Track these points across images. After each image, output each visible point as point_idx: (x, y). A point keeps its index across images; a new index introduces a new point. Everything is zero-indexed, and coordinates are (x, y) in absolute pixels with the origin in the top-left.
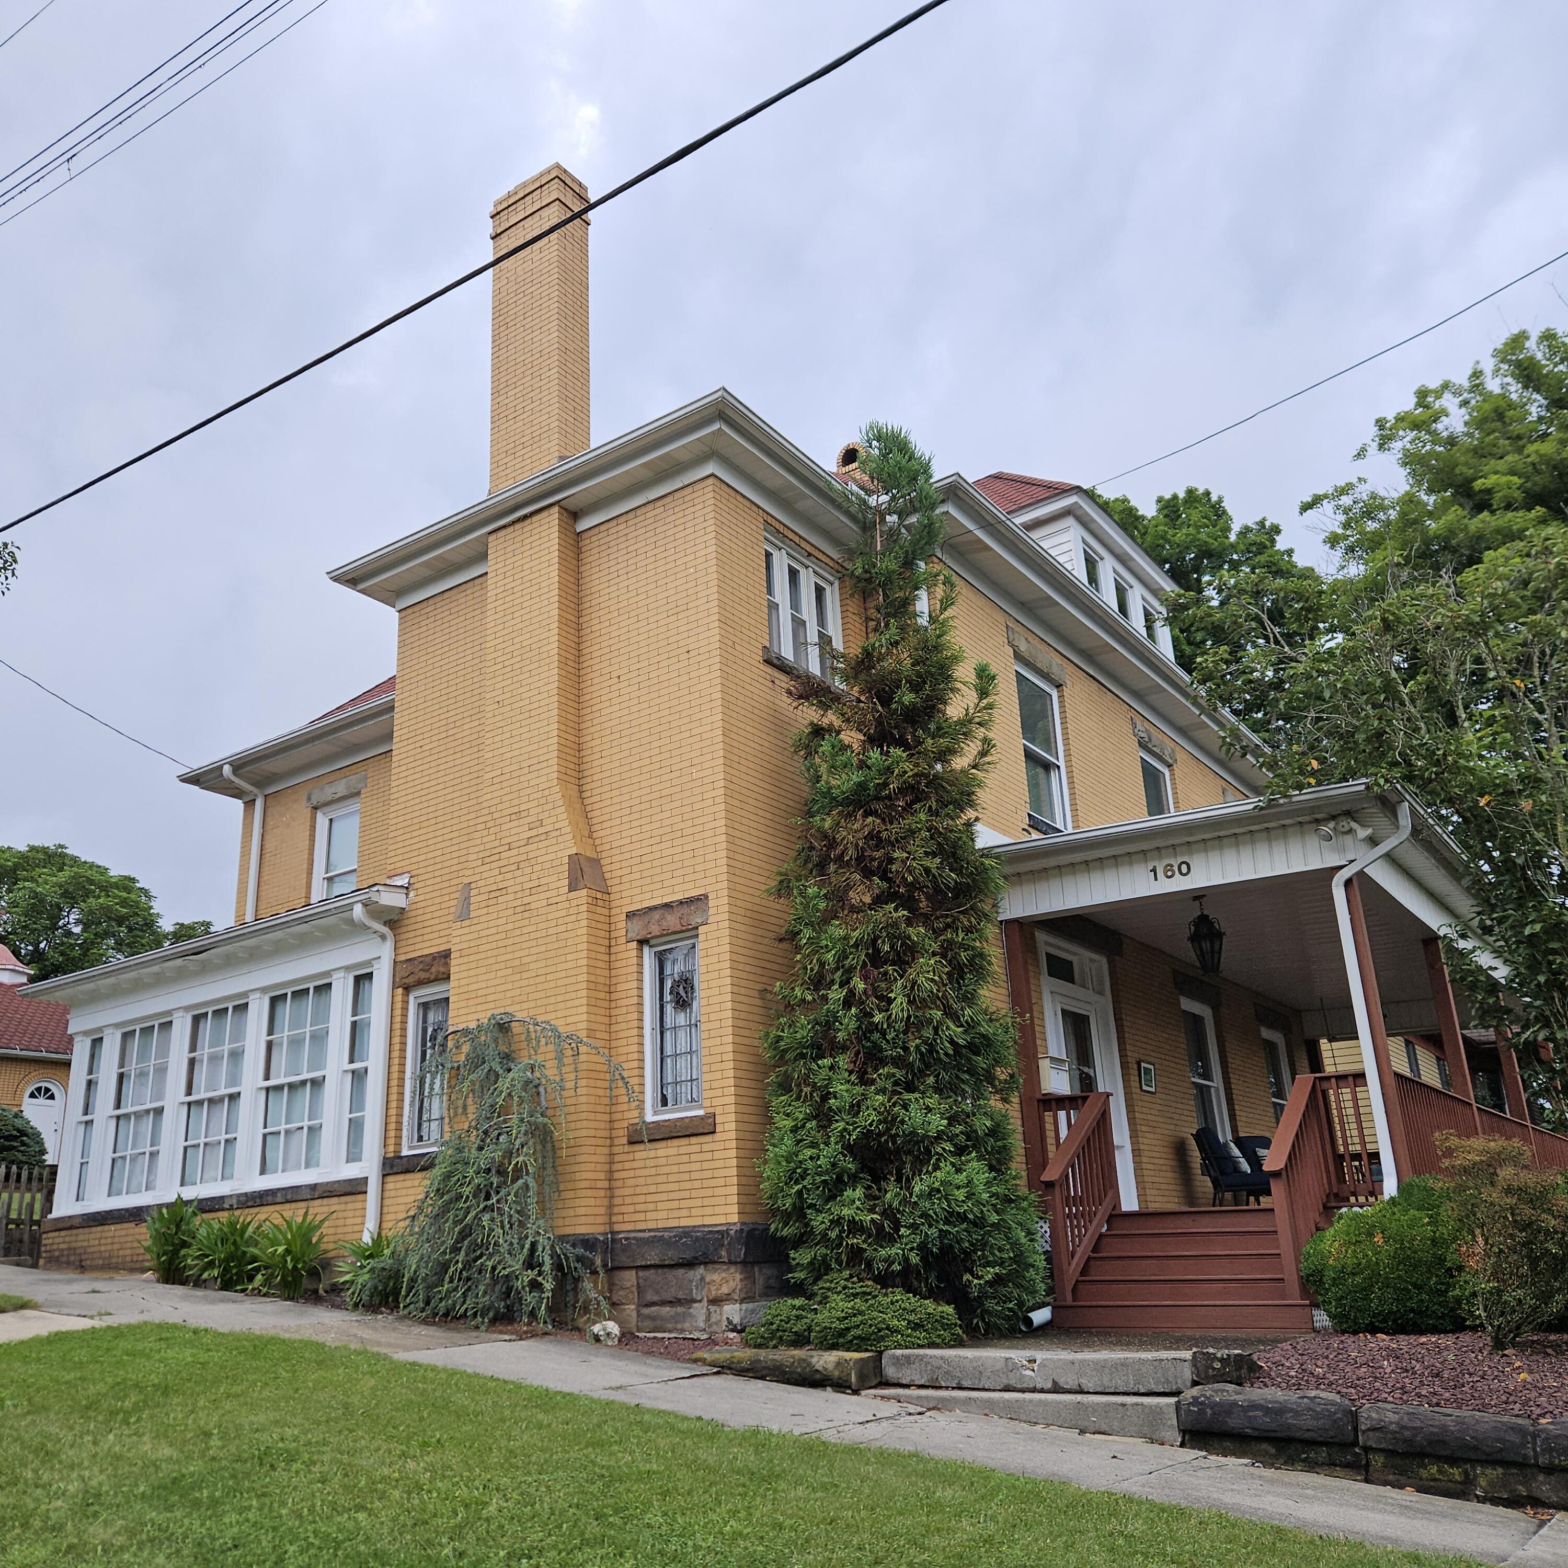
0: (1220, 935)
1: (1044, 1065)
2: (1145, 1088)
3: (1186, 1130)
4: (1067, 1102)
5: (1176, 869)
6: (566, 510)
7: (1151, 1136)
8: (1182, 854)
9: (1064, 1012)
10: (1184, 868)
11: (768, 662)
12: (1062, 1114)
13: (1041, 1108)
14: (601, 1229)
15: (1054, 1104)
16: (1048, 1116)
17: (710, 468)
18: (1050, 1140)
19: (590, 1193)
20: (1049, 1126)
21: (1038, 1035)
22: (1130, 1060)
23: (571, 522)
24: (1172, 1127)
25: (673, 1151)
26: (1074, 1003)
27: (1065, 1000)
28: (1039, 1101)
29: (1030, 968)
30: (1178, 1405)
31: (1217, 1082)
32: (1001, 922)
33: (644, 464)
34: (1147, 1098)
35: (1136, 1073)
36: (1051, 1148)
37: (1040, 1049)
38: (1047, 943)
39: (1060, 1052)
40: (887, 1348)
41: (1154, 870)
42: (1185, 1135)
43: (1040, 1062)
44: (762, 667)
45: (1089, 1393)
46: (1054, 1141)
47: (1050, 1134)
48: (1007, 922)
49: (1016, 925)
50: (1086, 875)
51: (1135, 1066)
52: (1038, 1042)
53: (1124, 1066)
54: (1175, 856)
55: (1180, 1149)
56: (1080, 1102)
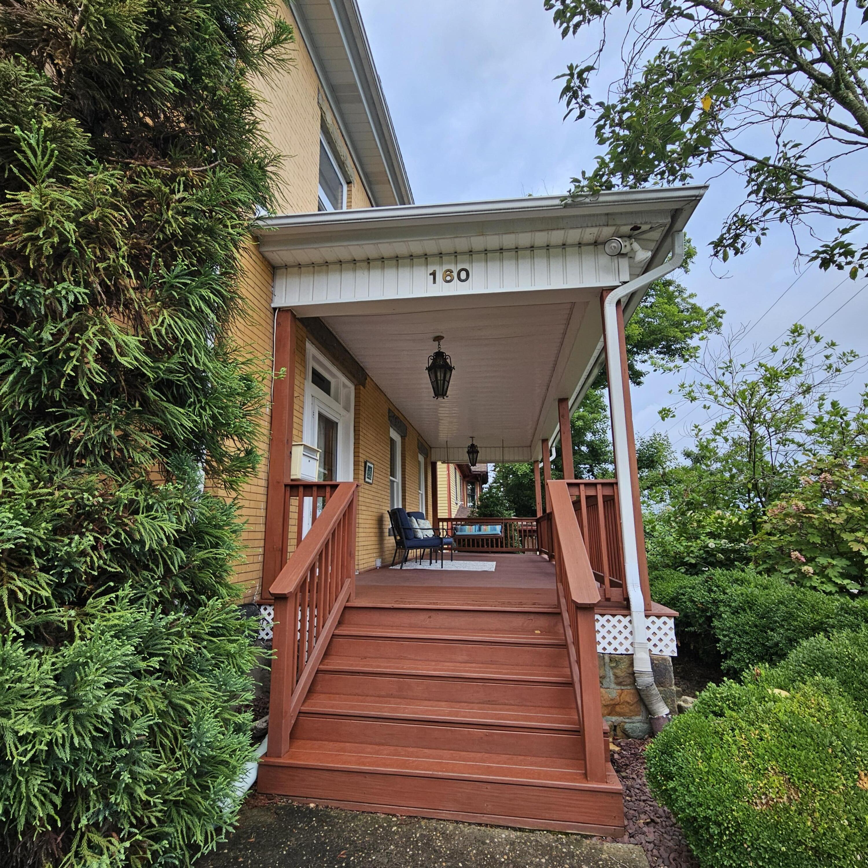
0: (451, 369)
1: (297, 452)
2: (367, 480)
3: (384, 508)
4: (315, 489)
5: (455, 274)
7: (367, 513)
8: (463, 262)
9: (320, 415)
10: (463, 275)
12: (308, 501)
13: (288, 493)
15: (301, 489)
16: (294, 502)
18: (292, 534)
20: (293, 516)
21: (295, 425)
22: (361, 459)
24: (377, 506)
26: (327, 409)
27: (323, 406)
28: (286, 486)
29: (297, 365)
31: (398, 479)
32: (275, 309)
34: (367, 486)
35: (363, 469)
36: (292, 542)
37: (295, 438)
38: (314, 357)
39: (313, 444)
41: (434, 274)
42: (383, 511)
43: (294, 449)
46: (295, 535)
47: (293, 529)
48: (281, 310)
49: (289, 315)
50: (366, 273)
51: (363, 464)
52: (295, 432)
53: (356, 464)
54: (456, 263)
55: (380, 521)
56: (328, 489)
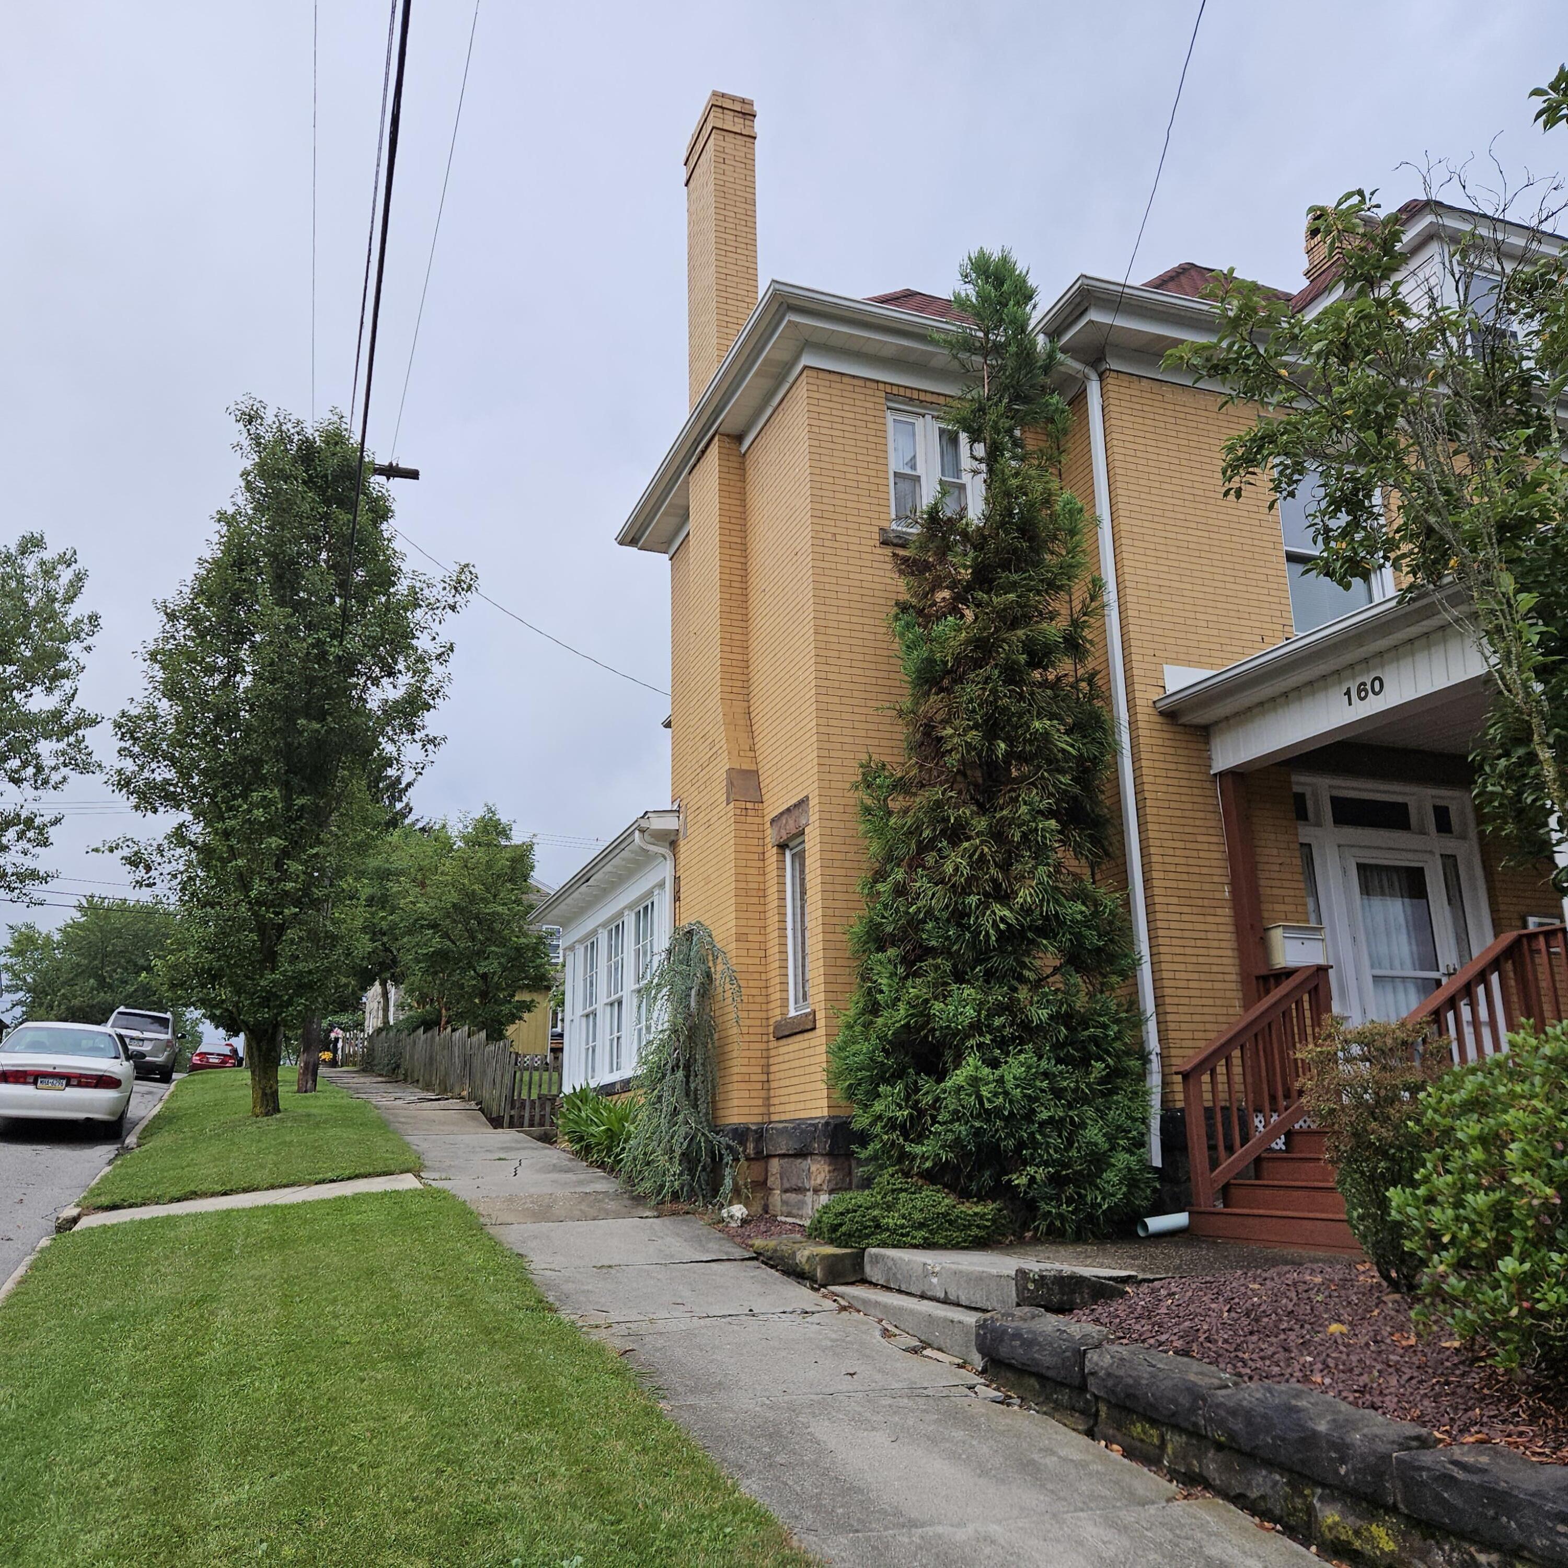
1: (1275, 935)
5: (1369, 687)
6: (728, 436)
8: (1375, 669)
10: (1377, 686)
11: (885, 543)
13: (1262, 986)
14: (759, 1119)
15: (1283, 979)
17: (806, 360)
19: (743, 1086)
23: (733, 446)
25: (796, 1047)
27: (1369, 853)
28: (1257, 978)
30: (981, 1326)
32: (1215, 776)
33: (756, 374)
40: (868, 1245)
41: (1348, 693)
43: (1270, 932)
44: (879, 551)
45: (958, 1305)
48: (1221, 774)
49: (1230, 778)
50: (1286, 708)
54: (1368, 671)
